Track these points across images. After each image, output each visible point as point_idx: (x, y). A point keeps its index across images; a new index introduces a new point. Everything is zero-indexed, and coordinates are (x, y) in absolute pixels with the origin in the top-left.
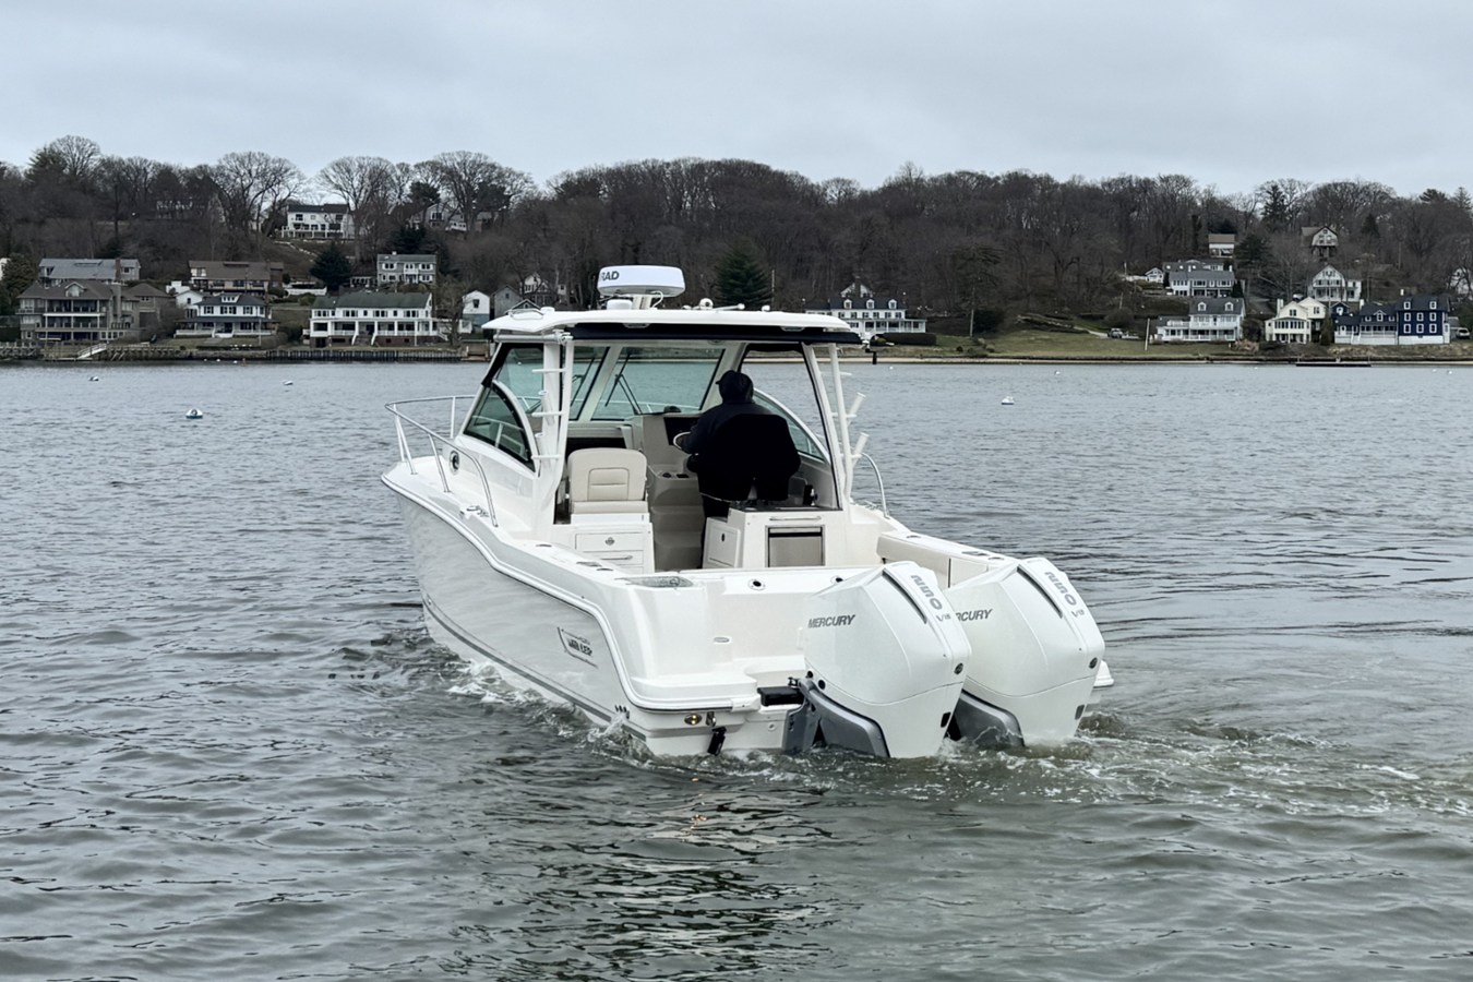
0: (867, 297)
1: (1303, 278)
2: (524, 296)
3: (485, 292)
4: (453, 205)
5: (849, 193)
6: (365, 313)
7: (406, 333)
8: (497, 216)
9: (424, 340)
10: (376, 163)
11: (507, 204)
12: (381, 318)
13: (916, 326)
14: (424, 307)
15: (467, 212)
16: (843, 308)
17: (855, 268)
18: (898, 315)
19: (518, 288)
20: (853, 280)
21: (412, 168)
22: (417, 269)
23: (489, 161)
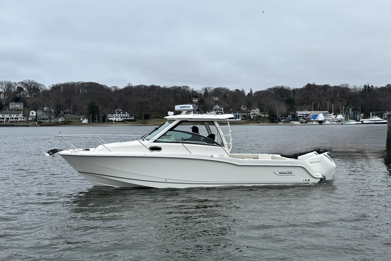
0: (121, 112)
1: (212, 107)
2: (44, 112)
3: (35, 111)
4: (27, 91)
5: (117, 89)
6: (7, 116)
7: (16, 120)
8: (37, 94)
9: (21, 121)
10: (9, 82)
11: (39, 91)
12: (10, 117)
13: (132, 118)
14: (20, 114)
15: (30, 93)
16: (116, 114)
17: (118, 105)
18: (128, 115)
19: (42, 110)
20: (118, 108)
21: (17, 83)
22: (19, 106)
23: (35, 82)
